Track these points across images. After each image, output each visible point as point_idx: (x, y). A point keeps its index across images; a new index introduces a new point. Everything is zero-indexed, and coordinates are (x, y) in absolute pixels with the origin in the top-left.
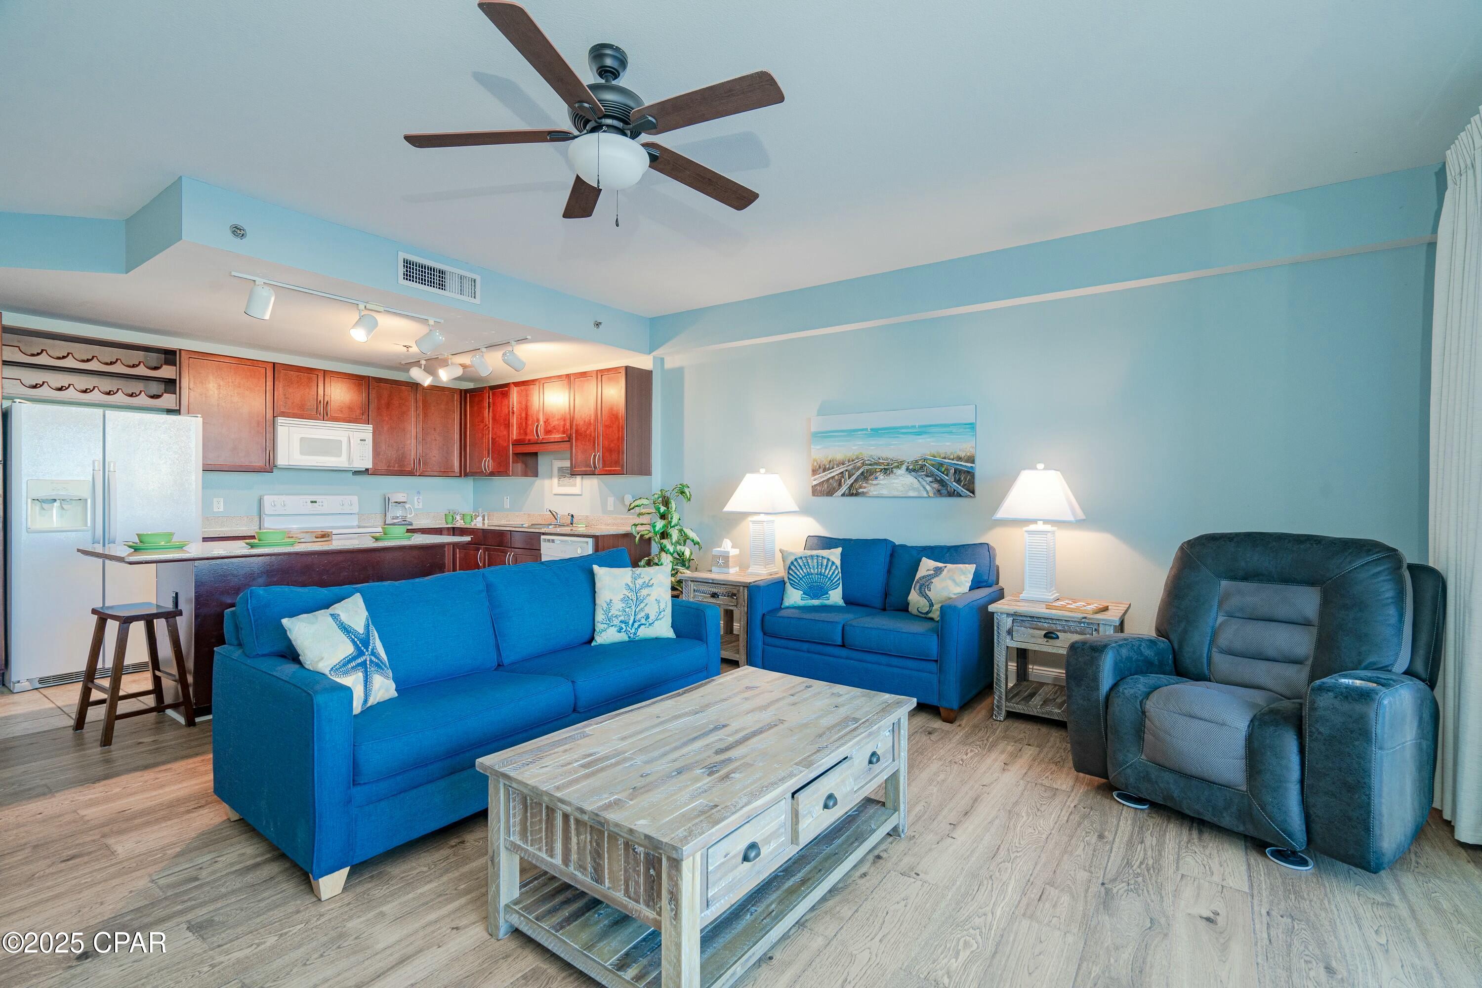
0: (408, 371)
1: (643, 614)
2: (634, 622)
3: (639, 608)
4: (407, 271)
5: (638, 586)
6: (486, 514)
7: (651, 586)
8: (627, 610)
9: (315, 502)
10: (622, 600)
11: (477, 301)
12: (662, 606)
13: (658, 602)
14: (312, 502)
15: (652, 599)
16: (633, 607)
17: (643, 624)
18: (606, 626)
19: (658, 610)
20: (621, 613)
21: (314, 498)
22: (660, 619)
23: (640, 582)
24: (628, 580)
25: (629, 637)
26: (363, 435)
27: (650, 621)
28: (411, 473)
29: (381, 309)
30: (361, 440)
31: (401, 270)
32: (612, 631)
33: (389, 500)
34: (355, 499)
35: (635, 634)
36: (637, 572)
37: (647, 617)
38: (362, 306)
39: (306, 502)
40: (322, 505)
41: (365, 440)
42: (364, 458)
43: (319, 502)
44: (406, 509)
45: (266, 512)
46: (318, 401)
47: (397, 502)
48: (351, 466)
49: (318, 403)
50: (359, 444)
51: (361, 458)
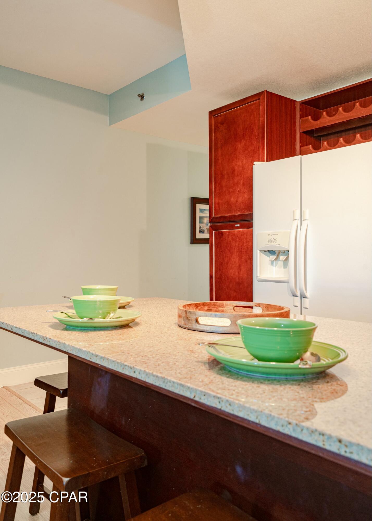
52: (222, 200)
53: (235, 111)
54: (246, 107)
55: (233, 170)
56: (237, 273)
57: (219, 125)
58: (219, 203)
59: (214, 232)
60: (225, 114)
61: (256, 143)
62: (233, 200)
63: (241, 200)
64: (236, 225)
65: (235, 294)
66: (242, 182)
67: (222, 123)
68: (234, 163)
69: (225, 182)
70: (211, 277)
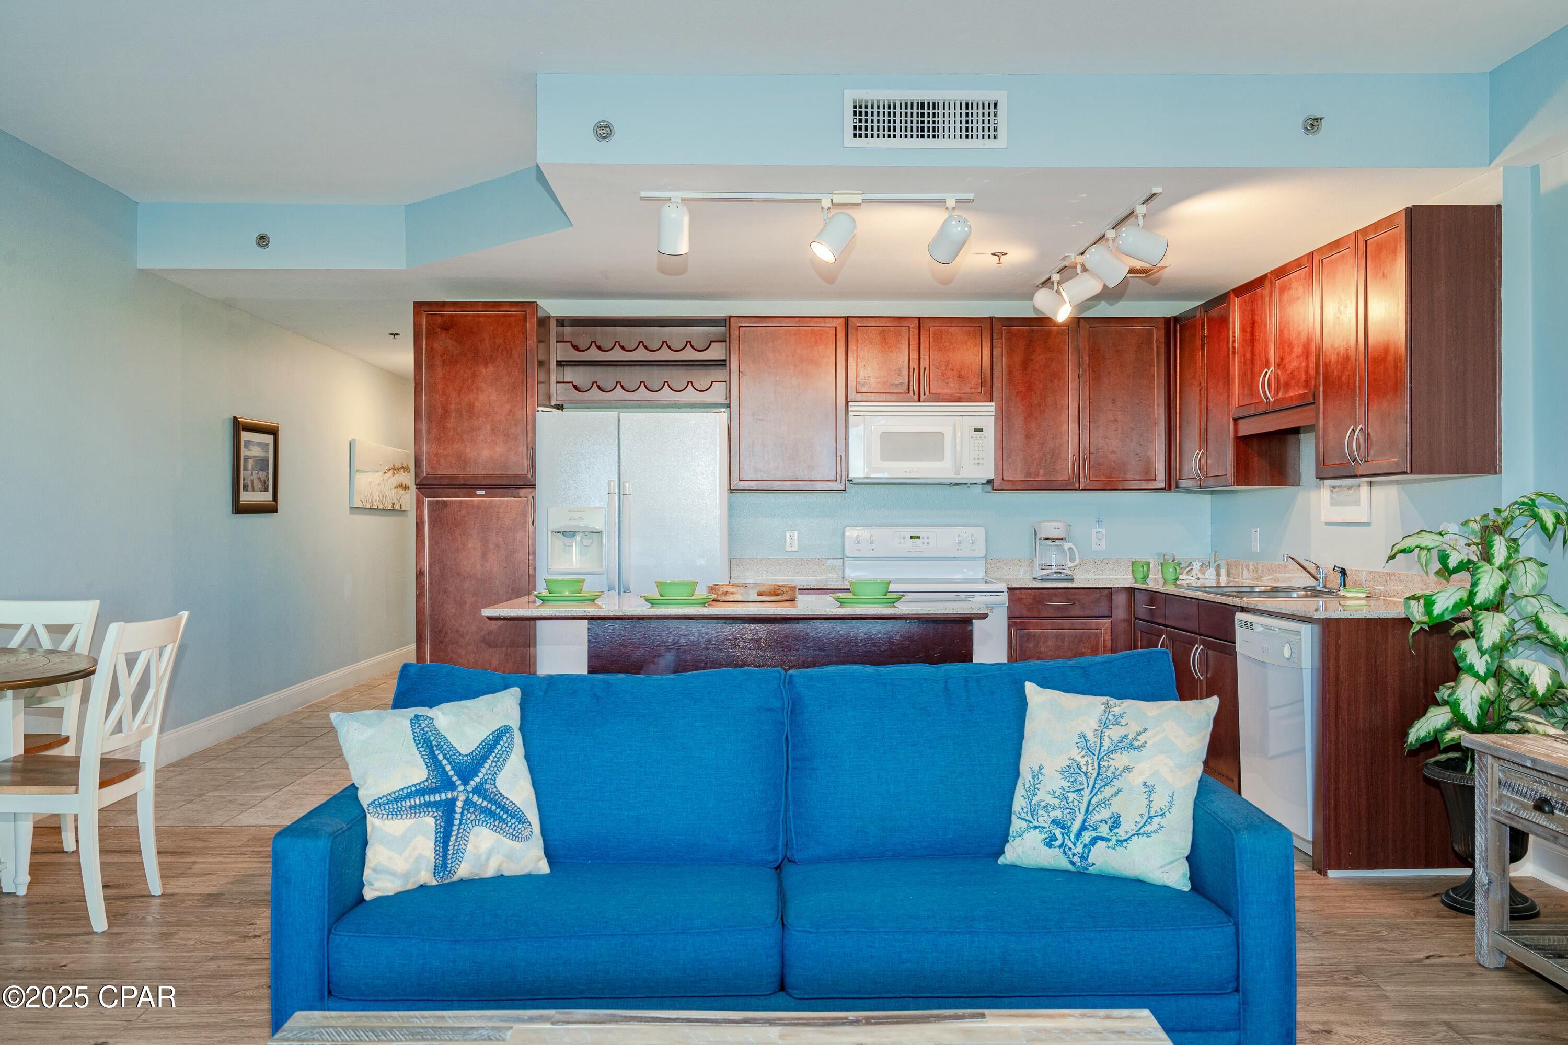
0: (1030, 297)
1: (1105, 814)
2: (1083, 828)
3: (1100, 796)
4: (860, 121)
5: (1106, 743)
6: (1223, 563)
7: (1138, 748)
8: (1072, 796)
9: (918, 537)
10: (1062, 772)
11: (1001, 142)
12: (1160, 801)
13: (1150, 789)
14: (912, 537)
15: (1135, 780)
16: (1086, 792)
17: (1102, 839)
18: (1024, 824)
19: (1145, 811)
20: (1057, 802)
21: (914, 530)
22: (1148, 835)
23: (1114, 733)
24: (1089, 725)
25: (1073, 863)
26: (979, 422)
27: (1121, 832)
28: (1069, 486)
29: (857, 199)
30: (976, 430)
31: (849, 121)
32: (1034, 839)
33: (1036, 535)
34: (979, 533)
35: (1084, 858)
36: (1117, 710)
37: (1115, 823)
38: (826, 203)
39: (904, 538)
40: (928, 543)
41: (982, 430)
42: (980, 461)
43: (923, 538)
44: (1064, 551)
45: (847, 553)
46: (911, 370)
47: (1048, 539)
48: (960, 477)
49: (911, 373)
50: (972, 437)
51: (977, 461)
52: (445, 449)
53: (473, 316)
54: (498, 315)
55: (471, 406)
56: (478, 566)
57: (438, 330)
58: (436, 455)
59: (426, 500)
60: (452, 315)
62: (470, 452)
63: (488, 455)
64: (478, 492)
67: (446, 328)
68: (472, 396)
69: (451, 423)
70: (420, 574)
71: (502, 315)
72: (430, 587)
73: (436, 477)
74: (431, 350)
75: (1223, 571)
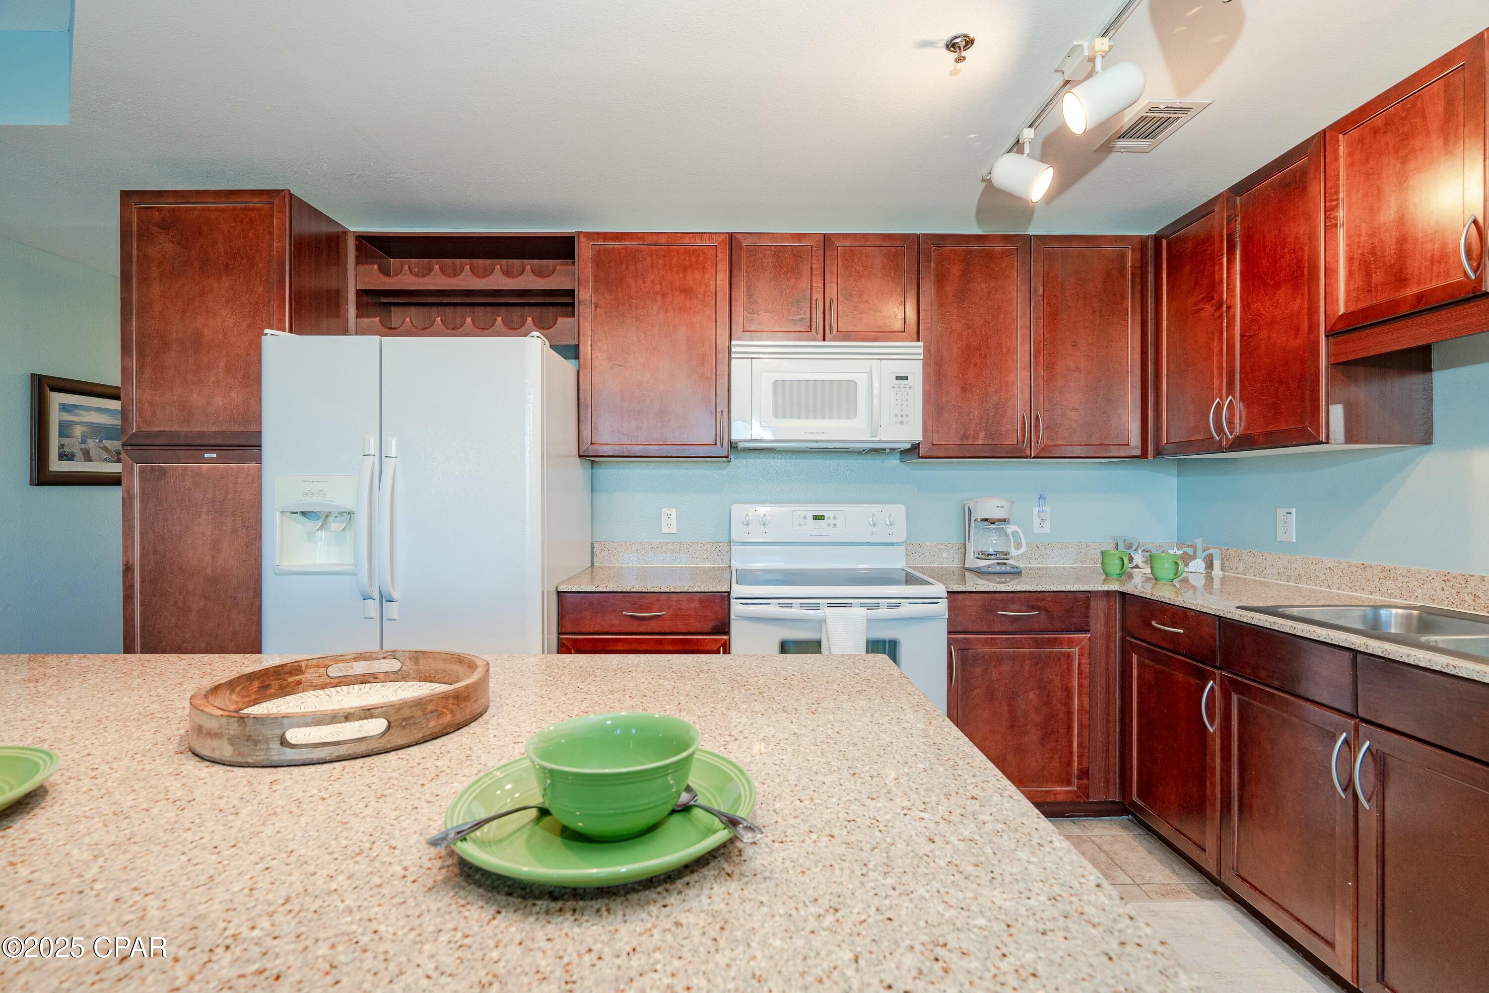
6: (1216, 553)
9: (822, 517)
14: (816, 517)
21: (819, 510)
26: (902, 368)
28: (1015, 453)
30: (898, 378)
33: (970, 515)
34: (898, 511)
39: (805, 518)
40: (835, 525)
41: (906, 378)
42: (904, 419)
43: (829, 518)
44: (1007, 535)
45: (734, 537)
46: (814, 302)
47: (986, 520)
48: (877, 439)
49: (813, 306)
50: (893, 387)
51: (900, 419)
52: (162, 395)
53: (203, 210)
54: (234, 209)
55: (198, 338)
56: (208, 558)
57: (154, 229)
58: (151, 403)
59: (137, 467)
60: (173, 210)
61: (261, 289)
62: (196, 399)
63: (221, 403)
64: (207, 455)
65: (202, 603)
66: (222, 364)
67: (164, 226)
68: (200, 322)
69: (169, 359)
70: (128, 569)
71: (241, 209)
72: (142, 588)
73: (149, 435)
74: (144, 259)
75: (1217, 564)
